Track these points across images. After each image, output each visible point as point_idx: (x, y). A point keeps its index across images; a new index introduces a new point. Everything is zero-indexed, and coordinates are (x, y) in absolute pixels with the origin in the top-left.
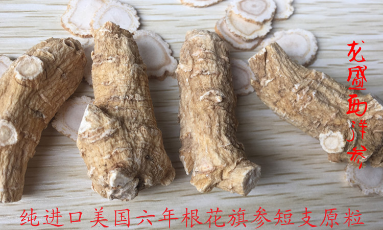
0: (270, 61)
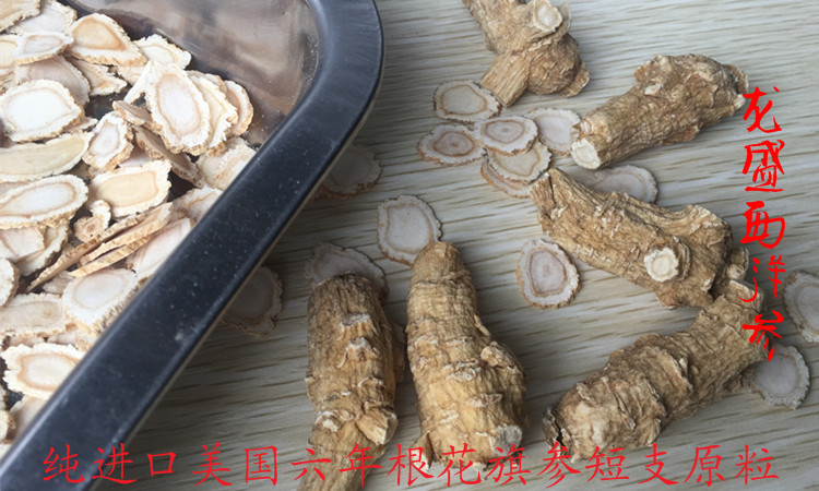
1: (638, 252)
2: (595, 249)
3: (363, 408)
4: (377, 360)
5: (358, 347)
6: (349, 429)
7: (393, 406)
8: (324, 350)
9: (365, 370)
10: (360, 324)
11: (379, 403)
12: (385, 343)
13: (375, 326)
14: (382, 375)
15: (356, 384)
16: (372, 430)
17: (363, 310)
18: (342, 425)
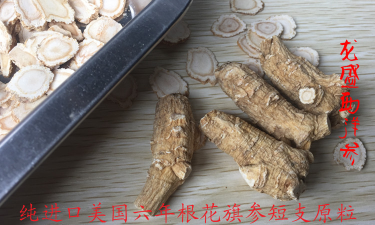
0: (274, 44)
1: (299, 87)
2: (280, 79)
3: (175, 161)
4: (186, 138)
5: (177, 131)
6: (167, 169)
7: (190, 162)
8: (161, 129)
9: (179, 142)
10: (179, 119)
11: (184, 160)
12: (191, 130)
13: (187, 121)
14: (187, 146)
15: (174, 149)
16: (178, 172)
17: (182, 113)
18: (164, 167)
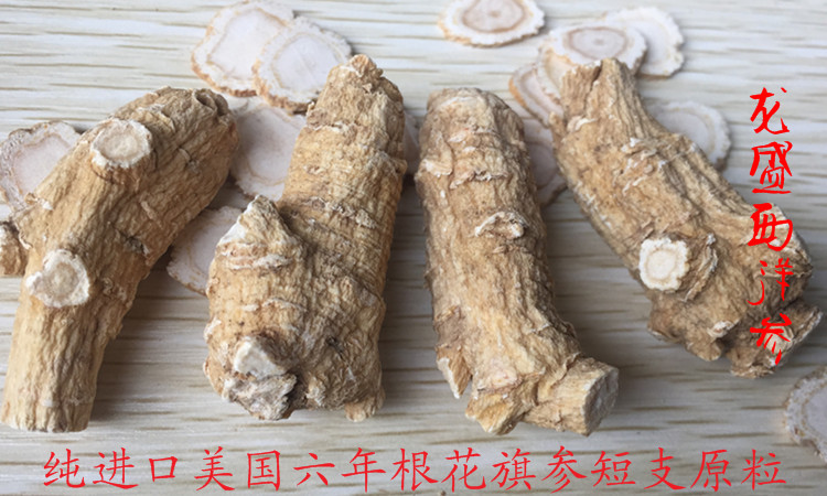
0: (602, 85)
1: (651, 230)
2: (598, 198)
